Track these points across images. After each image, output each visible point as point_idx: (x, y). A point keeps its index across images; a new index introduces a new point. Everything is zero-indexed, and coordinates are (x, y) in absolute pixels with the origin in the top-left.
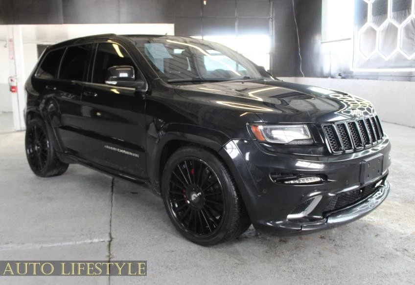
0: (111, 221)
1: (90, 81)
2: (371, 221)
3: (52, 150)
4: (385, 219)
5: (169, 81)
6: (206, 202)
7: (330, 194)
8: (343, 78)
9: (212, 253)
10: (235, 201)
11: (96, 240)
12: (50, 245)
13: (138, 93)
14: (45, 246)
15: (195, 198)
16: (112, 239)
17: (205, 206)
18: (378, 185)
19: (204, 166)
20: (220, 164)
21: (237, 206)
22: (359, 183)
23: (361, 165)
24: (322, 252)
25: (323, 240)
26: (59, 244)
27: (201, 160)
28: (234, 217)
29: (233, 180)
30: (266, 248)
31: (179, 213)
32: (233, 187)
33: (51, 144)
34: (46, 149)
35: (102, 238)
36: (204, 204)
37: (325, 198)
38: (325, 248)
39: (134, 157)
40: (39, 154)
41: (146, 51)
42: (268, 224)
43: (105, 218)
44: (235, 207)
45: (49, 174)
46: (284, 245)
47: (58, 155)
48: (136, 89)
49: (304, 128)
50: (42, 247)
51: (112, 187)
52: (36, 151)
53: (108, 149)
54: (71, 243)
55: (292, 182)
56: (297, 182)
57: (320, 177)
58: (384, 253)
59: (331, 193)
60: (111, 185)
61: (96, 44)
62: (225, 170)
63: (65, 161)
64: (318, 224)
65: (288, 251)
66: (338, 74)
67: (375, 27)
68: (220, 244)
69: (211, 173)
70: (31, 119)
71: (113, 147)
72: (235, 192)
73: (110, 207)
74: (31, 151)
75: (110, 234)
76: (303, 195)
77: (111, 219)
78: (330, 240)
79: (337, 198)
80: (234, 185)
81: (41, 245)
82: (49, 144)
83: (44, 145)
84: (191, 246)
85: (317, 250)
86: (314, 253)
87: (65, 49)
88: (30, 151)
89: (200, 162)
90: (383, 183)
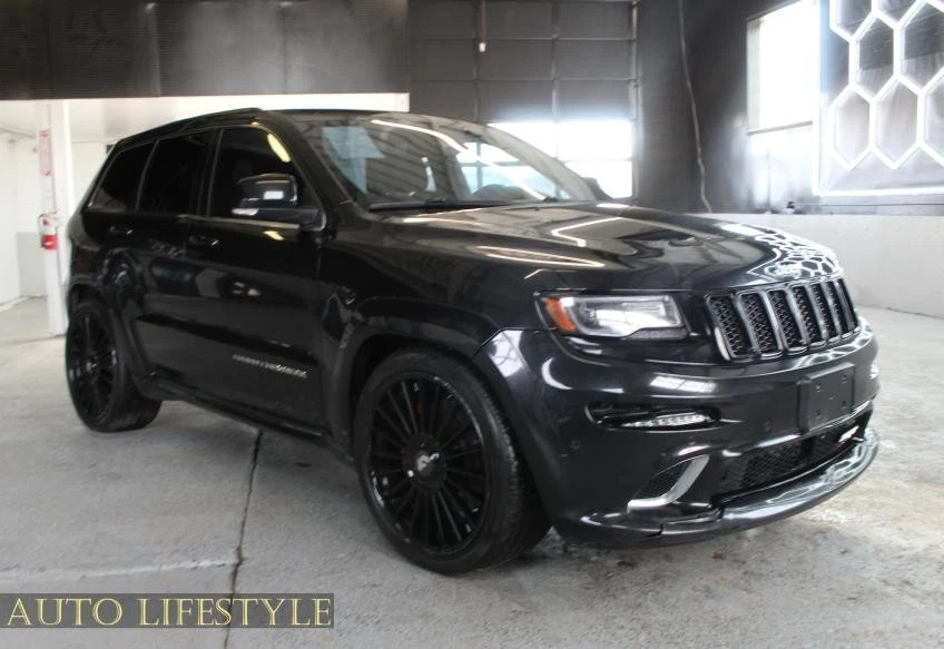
0: (243, 524)
1: (203, 213)
2: (836, 520)
3: (122, 369)
4: (867, 517)
5: (373, 206)
6: (449, 473)
7: (726, 453)
8: (798, 212)
9: (462, 590)
10: (510, 469)
11: (205, 563)
12: (102, 574)
13: (304, 236)
14: (91, 574)
15: (424, 465)
16: (241, 560)
17: (446, 483)
18: (847, 436)
19: (445, 391)
20: (477, 387)
21: (515, 480)
22: (797, 429)
23: (800, 386)
24: (713, 586)
25: (720, 562)
26: (123, 571)
27: (436, 378)
28: (509, 507)
29: (506, 422)
30: (585, 578)
31: (393, 501)
32: (506, 436)
33: (121, 356)
34: (110, 367)
35: (219, 558)
36: (445, 476)
37: (716, 460)
38: (723, 579)
39: (297, 378)
40: (94, 380)
41: (325, 145)
42: (585, 519)
43: (233, 517)
44: (512, 484)
45: (115, 425)
46: (627, 573)
47: (136, 380)
48: (301, 226)
49: (663, 301)
50: (84, 577)
51: (256, 452)
52: (86, 373)
53: (240, 362)
54: (149, 569)
55: (638, 424)
56: (650, 424)
57: (705, 414)
58: (856, 590)
59: (731, 450)
60: (252, 448)
61: (219, 130)
62: (488, 400)
63: (152, 395)
64: (700, 520)
65: (637, 585)
66: (786, 204)
67: (866, 95)
68: (481, 570)
69: (459, 408)
70: (80, 301)
71: (251, 357)
72: (510, 449)
73: (246, 493)
74: (79, 373)
75: (239, 550)
76: (664, 454)
77: (245, 518)
78: (735, 561)
79: (746, 462)
80: (508, 432)
81: (81, 574)
82: (117, 356)
83: (105, 358)
84: (417, 576)
85: (703, 582)
86: (694, 589)
87: (152, 145)
88: (75, 373)
89: (436, 383)
90: (860, 433)
